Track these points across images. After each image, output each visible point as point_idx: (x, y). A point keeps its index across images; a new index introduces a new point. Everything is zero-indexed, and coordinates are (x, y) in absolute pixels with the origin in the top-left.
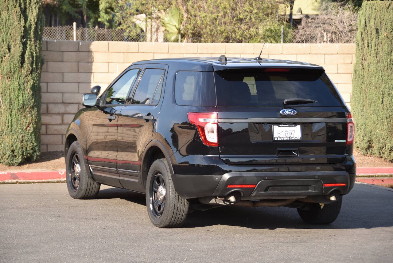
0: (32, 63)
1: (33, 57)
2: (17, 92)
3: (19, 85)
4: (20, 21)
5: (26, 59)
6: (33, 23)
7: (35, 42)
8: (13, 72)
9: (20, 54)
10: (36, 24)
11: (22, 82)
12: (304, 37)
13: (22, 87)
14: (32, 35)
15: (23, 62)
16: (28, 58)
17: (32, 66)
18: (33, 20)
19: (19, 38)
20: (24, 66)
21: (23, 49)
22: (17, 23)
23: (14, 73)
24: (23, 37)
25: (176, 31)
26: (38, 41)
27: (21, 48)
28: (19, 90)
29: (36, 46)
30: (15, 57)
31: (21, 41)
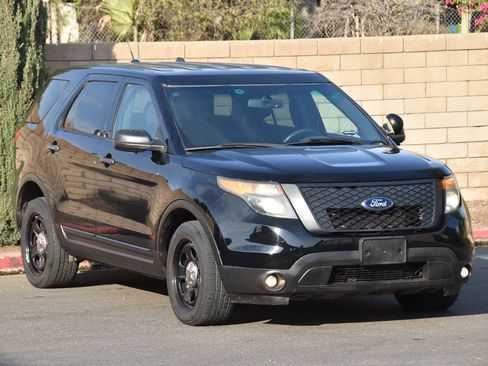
0: (34, 81)
1: (35, 71)
2: (12, 128)
3: (16, 117)
4: (15, 14)
5: (25, 76)
6: (33, 18)
7: (37, 48)
8: (5, 96)
9: (16, 67)
10: (38, 18)
11: (19, 112)
12: (326, 26)
13: (21, 120)
14: (32, 37)
15: (20, 80)
16: (29, 74)
17: (34, 86)
18: (33, 13)
19: (14, 42)
20: (23, 86)
21: (20, 59)
22: (9, 18)
23: (8, 98)
24: (19, 41)
25: (129, 21)
26: (41, 46)
27: (17, 58)
28: (16, 124)
29: (38, 54)
30: (9, 73)
31: (17, 47)
